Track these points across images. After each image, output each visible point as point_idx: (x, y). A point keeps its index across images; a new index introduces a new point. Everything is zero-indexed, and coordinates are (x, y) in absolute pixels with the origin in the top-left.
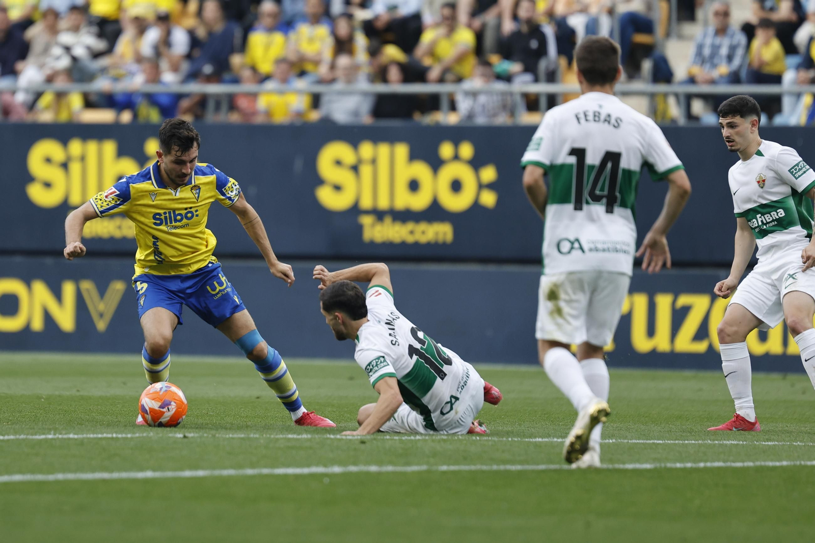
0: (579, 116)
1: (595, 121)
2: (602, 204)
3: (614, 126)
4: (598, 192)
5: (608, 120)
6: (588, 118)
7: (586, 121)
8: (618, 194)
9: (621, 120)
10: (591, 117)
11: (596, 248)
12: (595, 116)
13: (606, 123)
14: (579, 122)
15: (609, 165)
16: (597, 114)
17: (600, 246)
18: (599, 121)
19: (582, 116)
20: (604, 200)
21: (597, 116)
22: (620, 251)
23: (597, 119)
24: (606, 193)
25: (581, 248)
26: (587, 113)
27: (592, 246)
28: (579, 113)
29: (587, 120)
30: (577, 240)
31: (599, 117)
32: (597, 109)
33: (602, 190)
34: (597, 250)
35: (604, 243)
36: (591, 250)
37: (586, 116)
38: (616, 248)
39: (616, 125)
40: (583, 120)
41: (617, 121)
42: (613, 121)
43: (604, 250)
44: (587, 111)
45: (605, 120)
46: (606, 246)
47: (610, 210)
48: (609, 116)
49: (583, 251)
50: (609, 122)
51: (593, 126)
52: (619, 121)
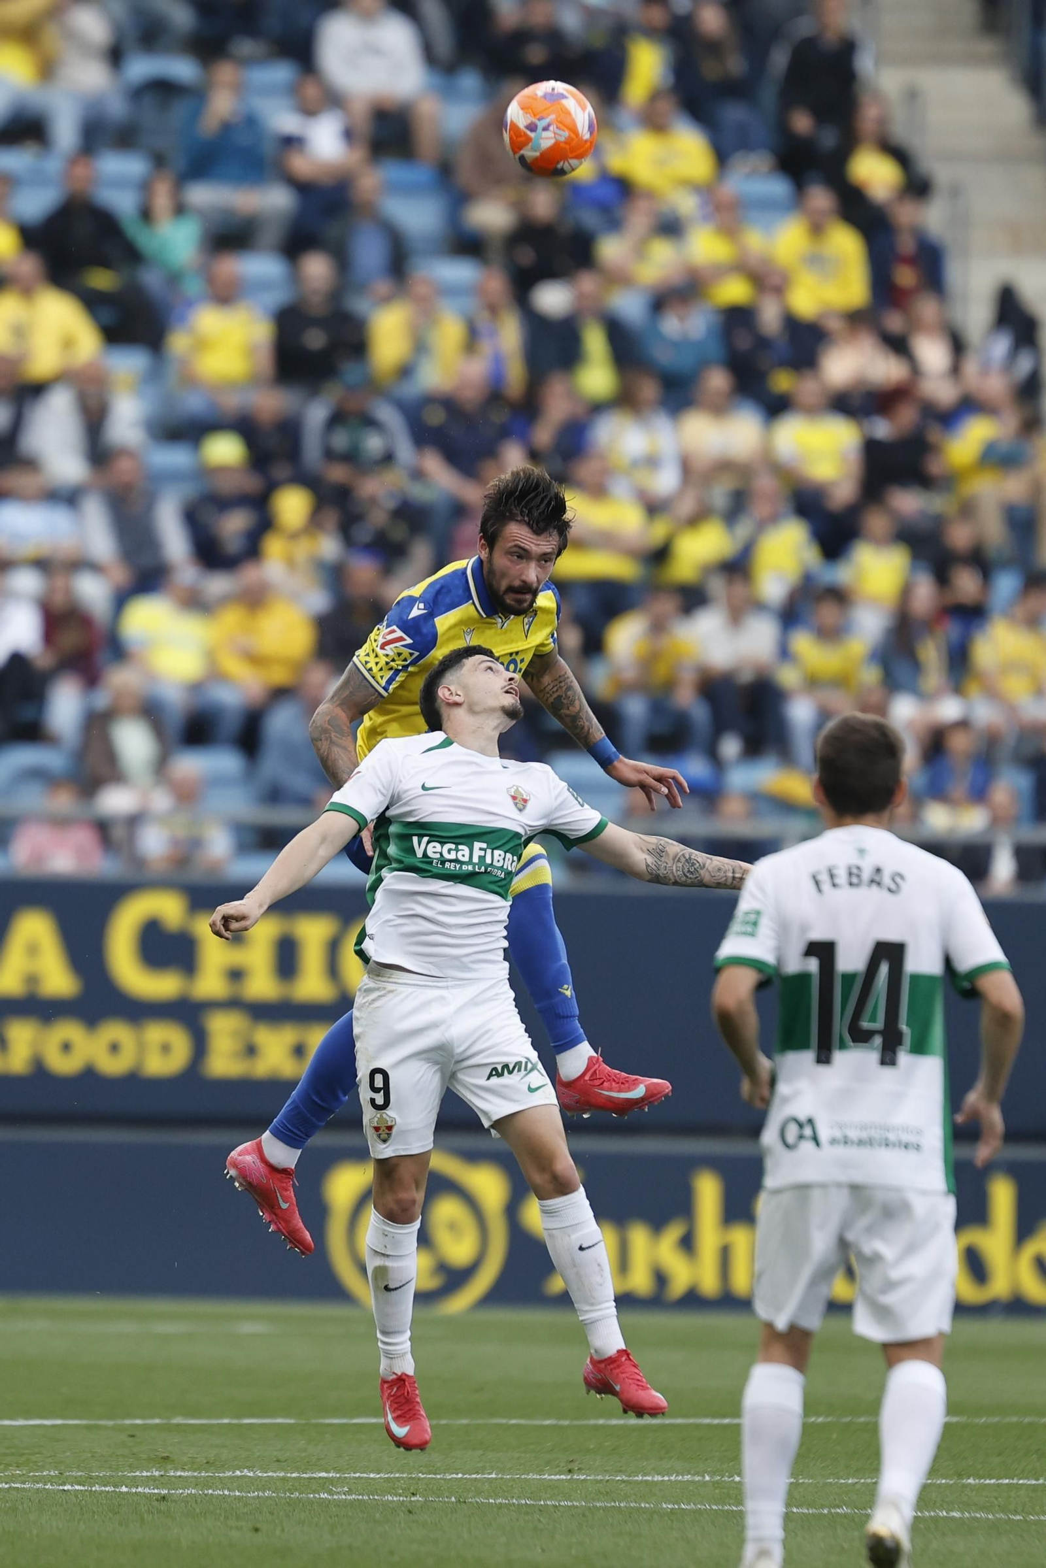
0: (819, 878)
1: (851, 884)
2: (873, 1049)
3: (890, 890)
4: (865, 1025)
5: (875, 881)
6: (837, 881)
7: (832, 888)
8: (904, 1028)
9: (902, 877)
10: (842, 878)
11: (845, 1137)
12: (850, 874)
13: (874, 887)
14: (819, 890)
15: (884, 969)
16: (855, 871)
17: (853, 1134)
18: (858, 885)
19: (824, 878)
20: (878, 1040)
21: (854, 876)
22: (894, 1145)
23: (855, 880)
24: (879, 1025)
25: (815, 1139)
26: (835, 872)
27: (838, 1134)
28: (818, 872)
29: (834, 885)
30: (810, 1121)
31: (858, 876)
32: (854, 860)
33: (873, 1019)
34: (846, 1141)
35: (864, 1127)
36: (833, 1141)
37: (832, 876)
38: (887, 1139)
39: (893, 887)
40: (826, 886)
41: (893, 880)
42: (887, 880)
43: (861, 1143)
44: (834, 867)
45: (872, 881)
46: (864, 1135)
47: (888, 1058)
48: (878, 870)
49: (818, 1144)
50: (879, 884)
51: (845, 895)
52: (898, 880)
